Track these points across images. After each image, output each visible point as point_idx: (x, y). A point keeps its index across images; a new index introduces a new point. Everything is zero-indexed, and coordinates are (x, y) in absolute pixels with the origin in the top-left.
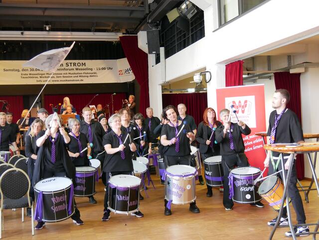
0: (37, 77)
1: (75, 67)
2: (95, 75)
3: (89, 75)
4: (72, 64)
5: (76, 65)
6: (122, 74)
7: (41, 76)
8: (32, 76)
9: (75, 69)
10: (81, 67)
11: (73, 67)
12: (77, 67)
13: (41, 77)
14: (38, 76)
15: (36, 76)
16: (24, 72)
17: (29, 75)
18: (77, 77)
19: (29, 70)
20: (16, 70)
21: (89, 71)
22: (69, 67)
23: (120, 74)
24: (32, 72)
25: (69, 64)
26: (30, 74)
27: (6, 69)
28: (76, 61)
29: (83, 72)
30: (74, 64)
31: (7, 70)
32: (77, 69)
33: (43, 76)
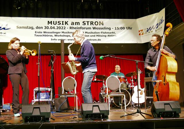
0: (51, 36)
1: (92, 26)
2: (113, 34)
3: (107, 35)
4: (89, 23)
5: (94, 24)
6: (143, 34)
7: (56, 34)
8: (46, 34)
9: (92, 28)
10: (98, 26)
11: (89, 26)
12: (95, 26)
13: (56, 36)
14: (53, 34)
15: (51, 34)
16: (38, 30)
17: (43, 34)
18: (95, 36)
19: (44, 28)
20: (30, 28)
21: (107, 31)
22: (86, 26)
23: (140, 34)
24: (47, 30)
25: (86, 23)
26: (45, 32)
27: (20, 26)
28: (94, 20)
29: (100, 31)
30: (92, 23)
31: (20, 28)
32: (94, 28)
33: (58, 34)
